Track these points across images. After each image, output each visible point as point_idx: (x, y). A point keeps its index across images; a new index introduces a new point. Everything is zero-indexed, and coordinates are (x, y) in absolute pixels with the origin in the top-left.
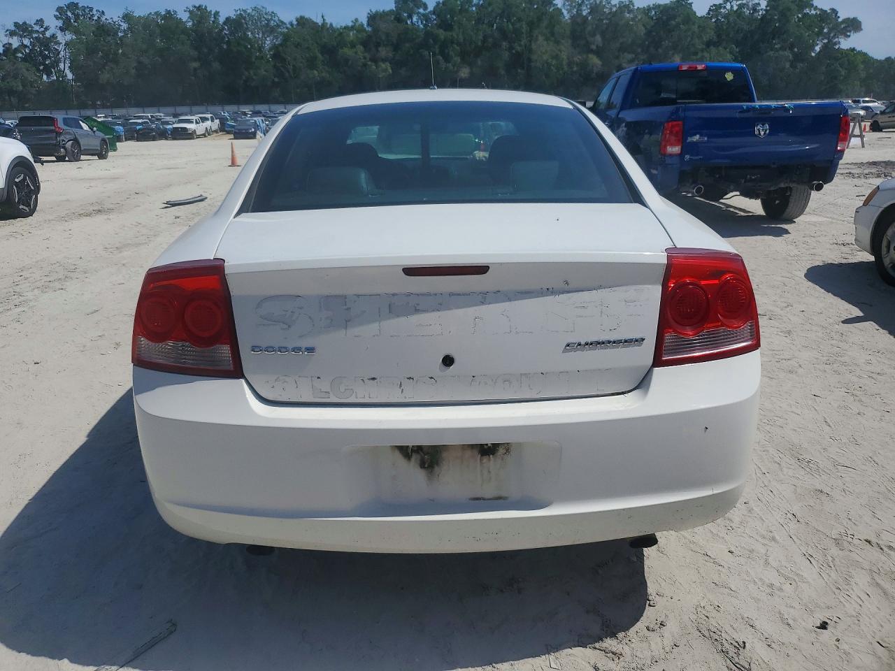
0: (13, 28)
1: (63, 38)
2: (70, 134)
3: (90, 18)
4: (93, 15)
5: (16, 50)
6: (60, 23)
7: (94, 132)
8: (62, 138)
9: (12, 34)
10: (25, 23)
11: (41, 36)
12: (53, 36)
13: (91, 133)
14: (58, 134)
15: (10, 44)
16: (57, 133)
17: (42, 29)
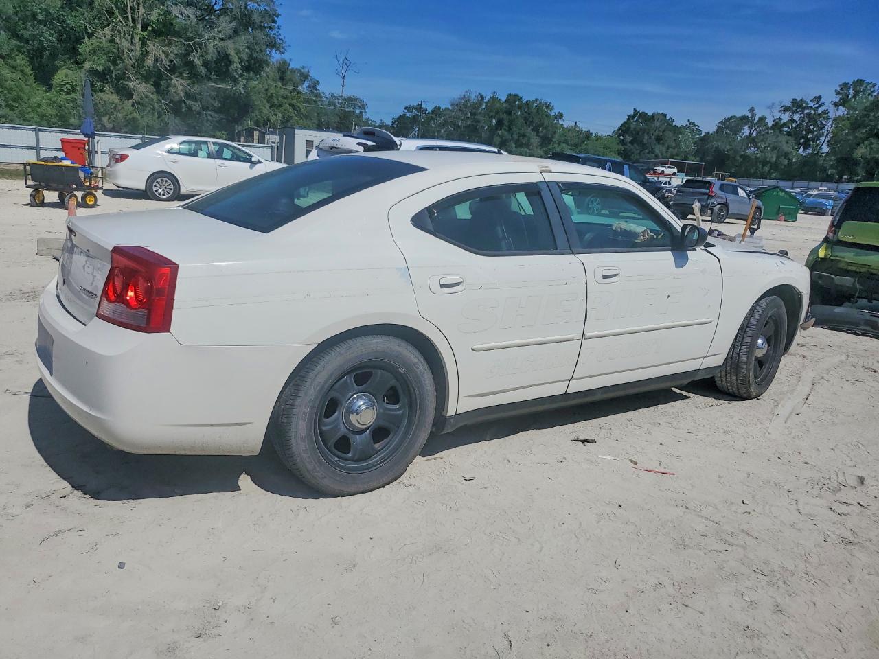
0: (789, 104)
1: (833, 113)
2: (722, 198)
3: (869, 94)
4: (874, 91)
5: (785, 125)
6: (837, 99)
7: (750, 199)
8: (713, 200)
9: (786, 109)
10: (802, 100)
11: (813, 112)
12: (825, 112)
13: (746, 200)
14: (710, 197)
15: (781, 119)
16: (709, 195)
17: (817, 106)
